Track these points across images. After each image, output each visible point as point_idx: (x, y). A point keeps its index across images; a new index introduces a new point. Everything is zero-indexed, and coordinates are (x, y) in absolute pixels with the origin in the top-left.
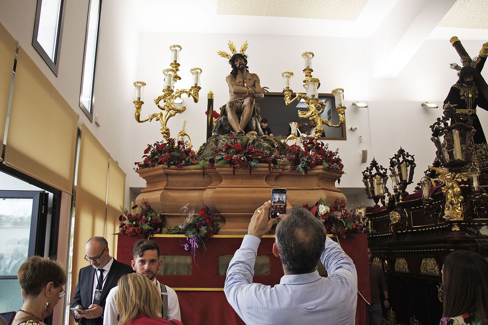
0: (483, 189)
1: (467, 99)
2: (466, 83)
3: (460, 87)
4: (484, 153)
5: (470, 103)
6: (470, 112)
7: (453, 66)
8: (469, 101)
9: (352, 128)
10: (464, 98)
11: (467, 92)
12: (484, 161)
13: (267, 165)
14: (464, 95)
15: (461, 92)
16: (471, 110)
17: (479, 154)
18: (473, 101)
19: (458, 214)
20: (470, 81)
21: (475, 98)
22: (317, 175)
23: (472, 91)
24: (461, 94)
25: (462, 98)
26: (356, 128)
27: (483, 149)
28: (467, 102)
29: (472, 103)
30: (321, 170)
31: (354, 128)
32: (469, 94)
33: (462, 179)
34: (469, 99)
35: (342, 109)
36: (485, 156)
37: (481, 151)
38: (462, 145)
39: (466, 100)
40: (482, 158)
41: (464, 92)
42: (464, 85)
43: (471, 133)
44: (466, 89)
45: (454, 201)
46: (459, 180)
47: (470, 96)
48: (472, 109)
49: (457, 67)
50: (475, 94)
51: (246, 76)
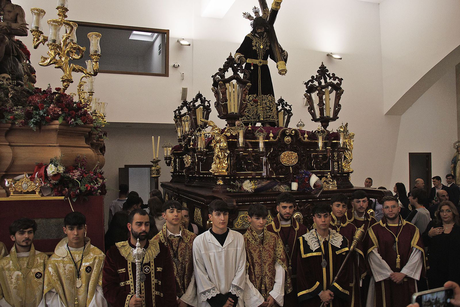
0: (250, 145)
1: (258, 50)
2: (258, 34)
3: (253, 37)
4: (268, 105)
5: (262, 55)
6: (261, 62)
7: (246, 16)
8: (260, 52)
9: (174, 64)
10: (256, 49)
11: (259, 43)
12: (268, 112)
14: (256, 46)
15: (254, 42)
16: (262, 61)
17: (264, 105)
18: (264, 52)
19: (223, 168)
20: (261, 32)
21: (266, 50)
22: (56, 130)
23: (264, 42)
24: (254, 44)
25: (254, 48)
26: (178, 65)
27: (268, 100)
28: (258, 53)
29: (264, 53)
30: (58, 126)
31: (176, 65)
32: (260, 45)
33: (231, 133)
34: (260, 50)
36: (269, 107)
37: (266, 103)
38: (250, 96)
39: (257, 50)
40: (266, 109)
41: (256, 43)
42: (256, 34)
43: (246, 87)
44: (258, 40)
45: (220, 156)
46: (228, 134)
47: (262, 47)
48: (262, 60)
49: (249, 17)
50: (267, 46)
51: (4, 7)
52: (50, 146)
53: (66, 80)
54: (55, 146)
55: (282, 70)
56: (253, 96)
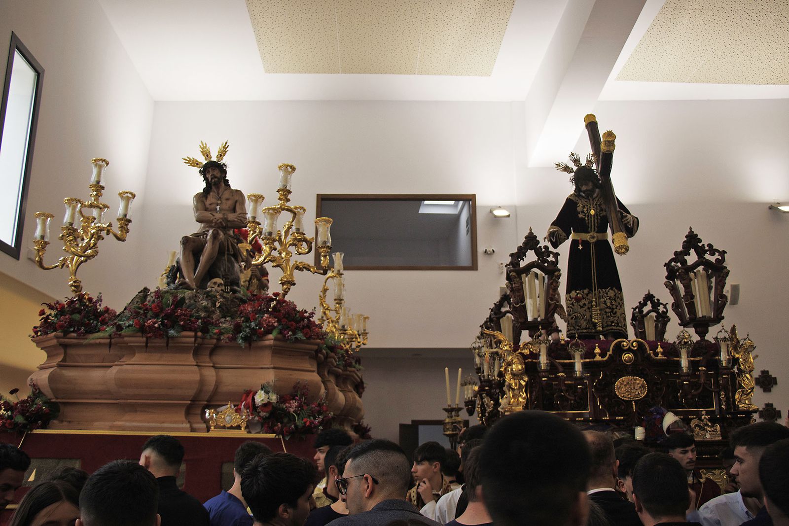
0: (561, 368)
1: (588, 218)
2: (584, 192)
3: (577, 199)
4: (609, 304)
5: (594, 225)
6: (593, 237)
7: (561, 167)
8: (591, 221)
9: (486, 250)
10: (584, 217)
11: (588, 207)
12: (609, 317)
13: (192, 334)
14: (583, 212)
15: (579, 206)
16: (595, 235)
17: (603, 306)
18: (597, 220)
20: (587, 190)
21: (600, 216)
22: (270, 347)
23: (596, 205)
24: (579, 209)
25: (580, 216)
26: (493, 250)
27: (608, 297)
28: (588, 222)
29: (597, 223)
30: (272, 341)
31: (490, 249)
32: (591, 210)
33: (530, 350)
34: (591, 218)
35: (325, 249)
36: (610, 308)
37: (605, 301)
38: (578, 292)
39: (586, 219)
40: (606, 312)
41: (584, 207)
42: (581, 193)
43: (554, 278)
44: (586, 202)
45: (513, 385)
46: (526, 351)
47: (592, 212)
48: (596, 233)
49: (567, 169)
50: (601, 210)
51: (222, 195)
52: (262, 368)
53: (286, 281)
54: (268, 368)
55: (619, 246)
56: (583, 292)
